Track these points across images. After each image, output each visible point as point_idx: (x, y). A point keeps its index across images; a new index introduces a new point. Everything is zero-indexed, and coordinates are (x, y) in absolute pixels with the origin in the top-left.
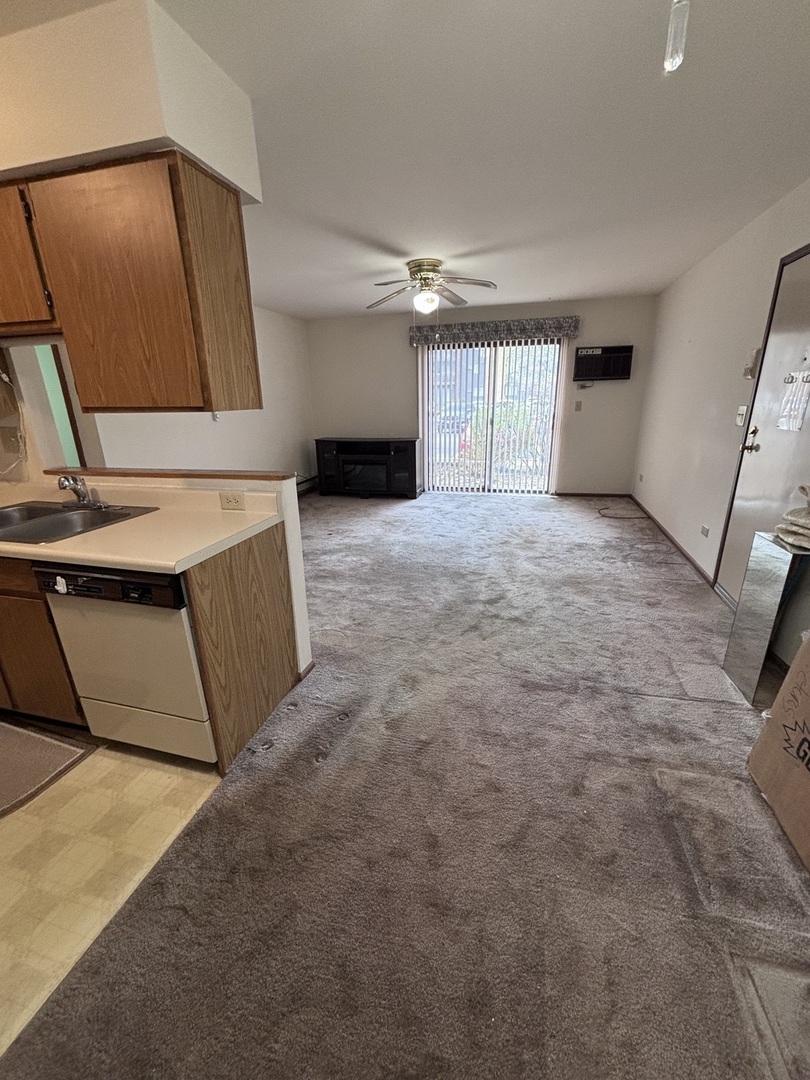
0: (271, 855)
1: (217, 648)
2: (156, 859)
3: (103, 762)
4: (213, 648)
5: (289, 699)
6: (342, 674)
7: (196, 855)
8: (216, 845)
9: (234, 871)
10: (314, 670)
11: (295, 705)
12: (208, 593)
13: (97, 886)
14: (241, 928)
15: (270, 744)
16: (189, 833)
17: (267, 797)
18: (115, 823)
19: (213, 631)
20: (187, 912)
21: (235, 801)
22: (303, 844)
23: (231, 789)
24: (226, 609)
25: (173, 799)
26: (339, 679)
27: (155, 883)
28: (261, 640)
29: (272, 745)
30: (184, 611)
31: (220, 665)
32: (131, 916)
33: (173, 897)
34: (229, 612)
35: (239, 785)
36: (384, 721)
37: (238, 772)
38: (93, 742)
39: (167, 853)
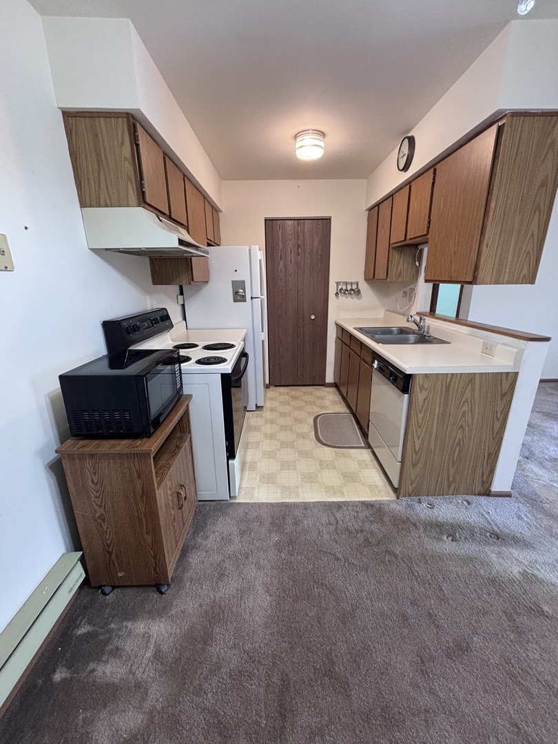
0: (379, 543)
1: (420, 427)
2: (348, 500)
3: (365, 455)
4: (417, 426)
5: (468, 497)
6: (528, 517)
7: (357, 512)
8: (366, 517)
9: (362, 531)
10: (508, 499)
11: (469, 503)
12: (425, 394)
13: (328, 489)
14: (344, 549)
15: (432, 506)
16: (363, 503)
17: (404, 524)
18: (350, 478)
19: (420, 416)
20: (337, 523)
21: (390, 511)
22: (395, 556)
23: (394, 506)
24: (435, 409)
25: (372, 488)
26: (520, 518)
27: (339, 506)
28: (458, 444)
29: (433, 508)
30: (406, 396)
31: (418, 438)
32: (325, 506)
33: (338, 515)
34: (437, 413)
35: (399, 507)
36: (524, 568)
37: (404, 503)
38: (369, 446)
39: (351, 502)
